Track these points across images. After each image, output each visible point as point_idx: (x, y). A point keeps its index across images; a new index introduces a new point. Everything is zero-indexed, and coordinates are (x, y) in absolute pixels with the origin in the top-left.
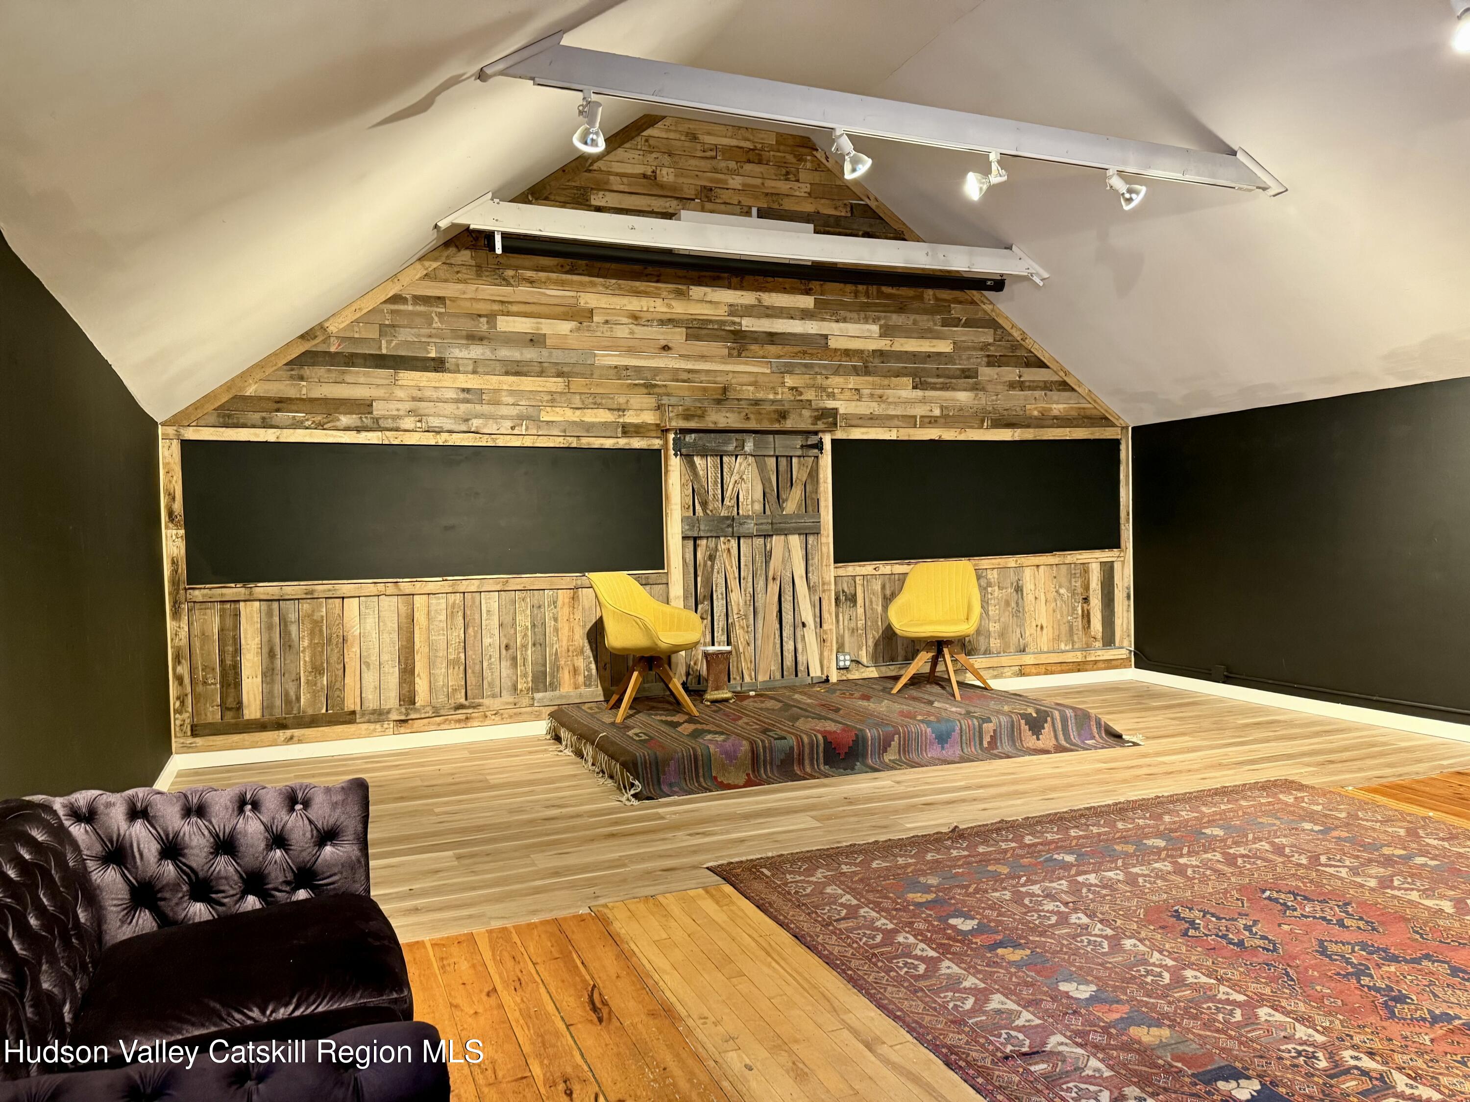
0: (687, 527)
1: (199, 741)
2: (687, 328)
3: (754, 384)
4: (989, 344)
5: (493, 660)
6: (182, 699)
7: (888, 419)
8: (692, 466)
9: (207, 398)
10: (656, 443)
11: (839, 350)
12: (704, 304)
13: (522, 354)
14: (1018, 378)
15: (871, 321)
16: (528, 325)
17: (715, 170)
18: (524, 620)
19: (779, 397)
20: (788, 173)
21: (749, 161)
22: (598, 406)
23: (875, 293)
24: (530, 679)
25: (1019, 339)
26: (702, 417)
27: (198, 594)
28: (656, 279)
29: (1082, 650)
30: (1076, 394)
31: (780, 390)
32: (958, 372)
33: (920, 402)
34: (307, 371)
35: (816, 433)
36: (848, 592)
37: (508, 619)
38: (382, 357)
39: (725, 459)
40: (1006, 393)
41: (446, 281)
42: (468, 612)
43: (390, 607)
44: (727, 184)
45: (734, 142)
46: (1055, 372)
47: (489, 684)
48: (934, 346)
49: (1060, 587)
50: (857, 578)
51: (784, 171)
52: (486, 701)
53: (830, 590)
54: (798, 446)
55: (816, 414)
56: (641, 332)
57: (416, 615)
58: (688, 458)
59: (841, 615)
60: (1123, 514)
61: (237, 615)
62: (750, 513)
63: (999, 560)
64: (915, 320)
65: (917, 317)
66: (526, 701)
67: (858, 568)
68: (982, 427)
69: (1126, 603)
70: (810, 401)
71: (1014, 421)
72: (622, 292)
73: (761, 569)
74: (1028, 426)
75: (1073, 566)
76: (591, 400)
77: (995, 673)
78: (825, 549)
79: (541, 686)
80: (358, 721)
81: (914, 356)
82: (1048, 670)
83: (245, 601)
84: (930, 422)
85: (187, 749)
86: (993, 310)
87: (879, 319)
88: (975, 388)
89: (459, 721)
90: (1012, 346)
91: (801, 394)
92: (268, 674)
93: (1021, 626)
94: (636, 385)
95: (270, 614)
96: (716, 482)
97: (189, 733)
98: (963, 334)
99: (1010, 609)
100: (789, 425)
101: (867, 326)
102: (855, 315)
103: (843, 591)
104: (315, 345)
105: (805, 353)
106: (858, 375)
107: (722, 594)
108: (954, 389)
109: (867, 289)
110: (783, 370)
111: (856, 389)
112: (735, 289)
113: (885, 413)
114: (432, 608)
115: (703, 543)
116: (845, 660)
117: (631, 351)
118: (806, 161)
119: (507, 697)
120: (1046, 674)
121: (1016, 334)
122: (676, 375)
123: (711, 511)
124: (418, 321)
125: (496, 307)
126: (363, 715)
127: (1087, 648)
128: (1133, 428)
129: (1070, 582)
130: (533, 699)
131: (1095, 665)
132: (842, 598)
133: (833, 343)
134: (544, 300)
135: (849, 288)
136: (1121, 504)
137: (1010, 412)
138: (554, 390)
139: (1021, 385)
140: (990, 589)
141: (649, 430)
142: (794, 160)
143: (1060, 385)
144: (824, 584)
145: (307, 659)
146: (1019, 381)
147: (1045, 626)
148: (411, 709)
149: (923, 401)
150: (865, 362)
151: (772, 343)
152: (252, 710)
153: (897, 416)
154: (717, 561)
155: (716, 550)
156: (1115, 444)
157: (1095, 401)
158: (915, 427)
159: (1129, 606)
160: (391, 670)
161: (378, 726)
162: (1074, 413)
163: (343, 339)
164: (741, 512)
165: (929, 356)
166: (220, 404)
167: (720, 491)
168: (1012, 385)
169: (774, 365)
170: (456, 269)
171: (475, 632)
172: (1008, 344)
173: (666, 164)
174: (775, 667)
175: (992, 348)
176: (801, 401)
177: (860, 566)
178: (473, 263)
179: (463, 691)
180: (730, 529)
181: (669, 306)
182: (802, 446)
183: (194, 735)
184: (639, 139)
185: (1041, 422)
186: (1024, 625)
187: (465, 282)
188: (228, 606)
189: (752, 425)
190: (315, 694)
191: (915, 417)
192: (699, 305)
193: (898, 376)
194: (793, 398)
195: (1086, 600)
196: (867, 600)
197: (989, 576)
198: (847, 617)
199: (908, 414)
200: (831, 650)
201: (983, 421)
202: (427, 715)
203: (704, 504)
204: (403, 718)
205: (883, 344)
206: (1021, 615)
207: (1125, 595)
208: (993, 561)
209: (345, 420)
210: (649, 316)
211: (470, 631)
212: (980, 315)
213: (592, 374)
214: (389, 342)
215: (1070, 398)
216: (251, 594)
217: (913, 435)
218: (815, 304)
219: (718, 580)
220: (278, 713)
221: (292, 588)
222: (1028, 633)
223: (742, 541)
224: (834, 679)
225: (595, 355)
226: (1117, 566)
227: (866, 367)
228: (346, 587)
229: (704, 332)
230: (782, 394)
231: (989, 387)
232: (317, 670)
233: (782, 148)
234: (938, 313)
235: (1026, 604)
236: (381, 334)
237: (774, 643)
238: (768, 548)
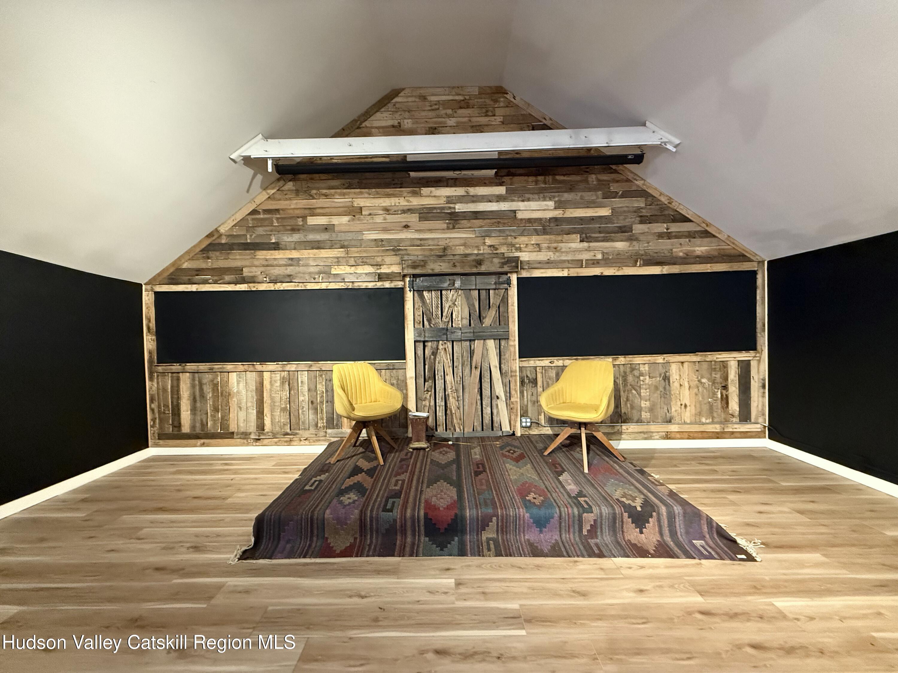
0: (417, 335)
1: (161, 442)
2: (420, 213)
3: (465, 245)
4: (642, 208)
5: (304, 409)
6: (154, 420)
7: (561, 263)
8: (422, 297)
9: (164, 271)
10: (400, 284)
11: (524, 219)
12: (431, 198)
13: (321, 236)
14: (665, 230)
15: (548, 199)
16: (325, 220)
17: (438, 117)
18: (321, 388)
19: (481, 252)
20: (487, 111)
21: (461, 108)
22: (365, 263)
23: (551, 180)
24: (325, 421)
25: (666, 203)
26: (423, 266)
27: (160, 369)
28: (399, 186)
29: (720, 423)
30: (716, 239)
31: (482, 248)
32: (617, 229)
33: (586, 250)
34: (211, 254)
35: (506, 273)
36: (531, 377)
37: (313, 387)
38: (247, 244)
39: (443, 292)
40: (656, 241)
41: (280, 200)
42: (291, 382)
43: (252, 377)
44: (446, 124)
45: (451, 98)
46: (698, 225)
47: (302, 422)
48: (596, 212)
49: (702, 377)
50: (538, 368)
51: (484, 110)
52: (300, 432)
53: (516, 376)
54: (493, 283)
55: (503, 260)
56: (390, 218)
57: (265, 382)
58: (419, 292)
59: (525, 392)
60: (759, 325)
61: (178, 379)
62: (460, 326)
63: (650, 358)
64: (581, 196)
65: (583, 194)
66: (322, 433)
67: (538, 362)
68: (635, 266)
69: (762, 390)
70: (504, 253)
71: (662, 260)
72: (379, 196)
73: (468, 361)
74: (674, 264)
75: (713, 363)
76: (360, 260)
77: (646, 436)
78: (512, 349)
79: (331, 426)
80: (235, 437)
81: (581, 220)
82: (690, 436)
83: (182, 372)
84: (593, 264)
85: (156, 445)
86: (644, 184)
87: (554, 197)
88: (630, 239)
89: (286, 442)
90: (661, 208)
91: (497, 249)
92: (194, 410)
93: (668, 404)
94: (387, 250)
95: (193, 379)
96: (437, 307)
97: (157, 438)
98: (618, 202)
99: (659, 392)
100: (483, 268)
101: (545, 203)
102: (536, 196)
103: (527, 376)
104: (214, 240)
105: (499, 223)
106: (538, 235)
107: (441, 376)
108: (613, 241)
109: (545, 178)
110: (483, 235)
111: (537, 244)
112: (451, 186)
113: (558, 259)
114: (273, 379)
115: (429, 344)
116: (526, 422)
117: (385, 230)
118: (499, 102)
119: (312, 430)
120: (688, 439)
121: (663, 199)
122: (413, 243)
123: (434, 325)
124: (266, 223)
125: (307, 212)
126: (237, 434)
127: (726, 422)
128: (769, 262)
129: (711, 374)
130: (326, 432)
131: (732, 435)
132: (526, 381)
133: (520, 215)
134: (334, 205)
135: (531, 179)
136: (758, 318)
137: (659, 254)
138: (339, 256)
139: (669, 235)
140: (642, 378)
141: (395, 277)
142: (492, 103)
143: (702, 233)
144: (511, 372)
145: (211, 403)
146: (666, 233)
147: (688, 404)
148: (261, 433)
149: (588, 250)
150: (544, 226)
151: (477, 219)
152: (186, 428)
153: (568, 261)
154: (438, 356)
155: (438, 349)
156: (753, 274)
157: (733, 243)
158: (582, 267)
159: (764, 393)
160: (252, 411)
161: (245, 441)
162: (716, 253)
163: (228, 236)
164: (454, 325)
165: (593, 219)
166: (170, 273)
167: (440, 312)
168: (660, 236)
169: (477, 232)
170: (285, 193)
171: (295, 393)
172: (658, 207)
173: (406, 117)
174: (478, 424)
175: (643, 211)
176: (497, 254)
177: (539, 360)
178: (294, 188)
179: (289, 425)
180: (445, 336)
181: (408, 201)
182: (495, 283)
183: (159, 439)
184: (389, 105)
185: (687, 259)
186: (670, 404)
187: (290, 199)
188: (174, 375)
189: (458, 270)
190: (215, 421)
191: (582, 261)
192: (428, 199)
193: (569, 234)
194: (491, 252)
195: (725, 387)
196: (545, 383)
197: (642, 369)
198: (530, 393)
199: (577, 259)
200: (517, 415)
201: (636, 261)
202: (269, 437)
203: (429, 321)
204: (257, 437)
205: (558, 213)
206: (668, 396)
207: (761, 385)
208: (645, 358)
209: (227, 278)
210: (396, 208)
211: (292, 392)
212: (634, 188)
213: (361, 245)
214: (251, 236)
215: (711, 242)
216: (184, 369)
217: (580, 273)
218: (506, 192)
219: (439, 367)
220: (198, 430)
221: (203, 367)
222: (673, 410)
223: (455, 343)
224: (518, 434)
225: (363, 234)
226: (754, 364)
227: (544, 229)
228: (229, 366)
229: (430, 215)
230: (483, 250)
231: (641, 238)
232: (216, 409)
233: (483, 96)
234: (599, 190)
235: (672, 389)
236: (247, 231)
237: (476, 409)
238: (472, 348)
